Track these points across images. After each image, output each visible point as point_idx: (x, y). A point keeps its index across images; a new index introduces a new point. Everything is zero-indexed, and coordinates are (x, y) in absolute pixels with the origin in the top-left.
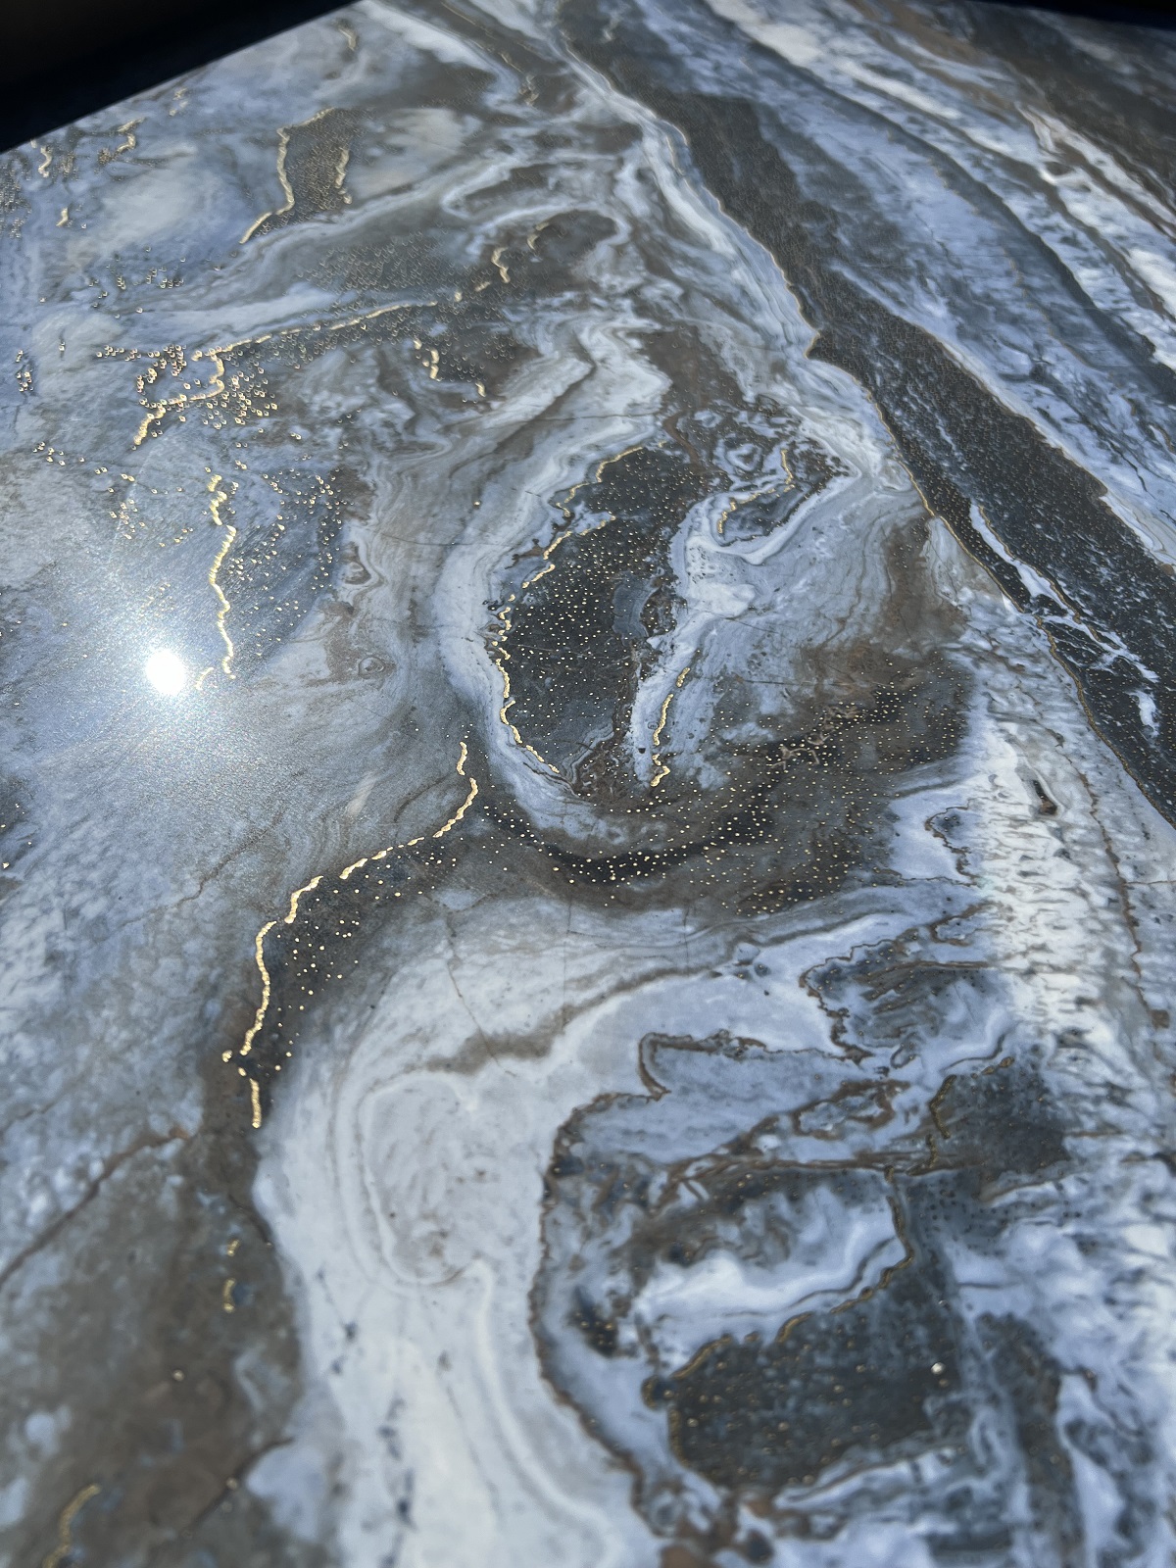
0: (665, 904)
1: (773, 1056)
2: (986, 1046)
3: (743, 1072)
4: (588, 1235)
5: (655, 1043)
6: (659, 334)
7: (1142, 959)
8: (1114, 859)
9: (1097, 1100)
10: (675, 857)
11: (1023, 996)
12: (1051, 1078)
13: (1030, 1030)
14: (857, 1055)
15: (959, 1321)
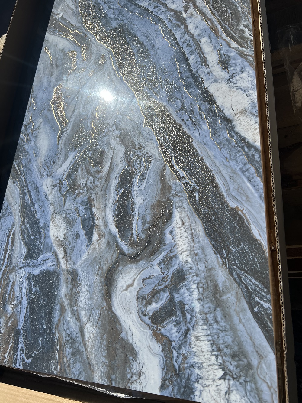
0: (141, 260)
1: (155, 277)
2: (177, 267)
3: (152, 280)
4: (141, 305)
5: (144, 280)
6: (121, 134)
7: (195, 246)
8: (192, 229)
9: (189, 270)
10: (141, 252)
11: (181, 257)
12: (184, 269)
13: (182, 262)
14: (163, 273)
15: (175, 302)
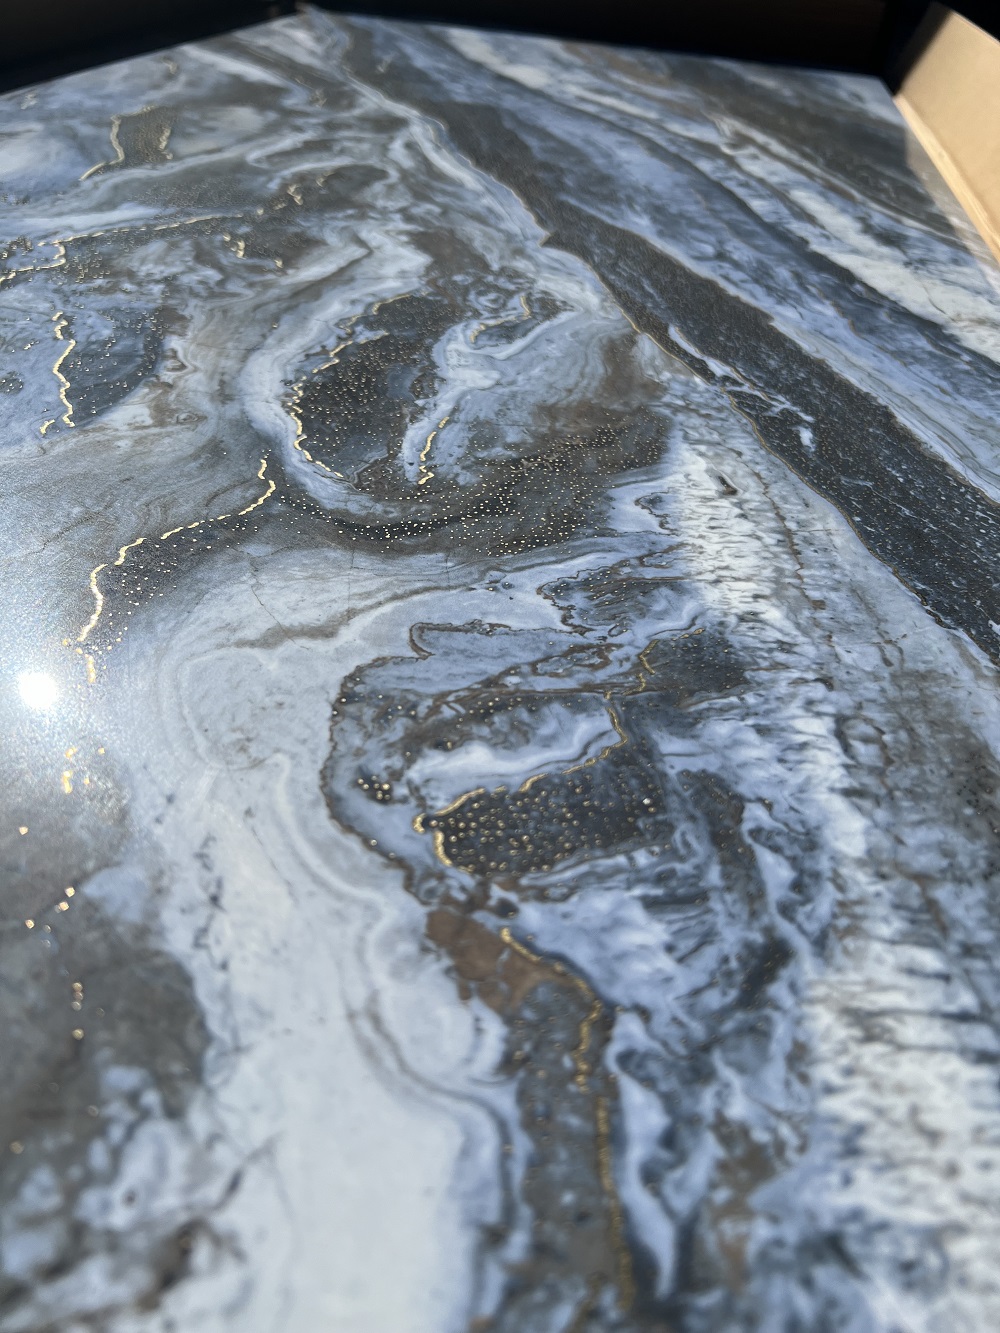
0: (431, 548)
1: (516, 633)
2: (684, 622)
3: (493, 643)
4: (368, 736)
5: (423, 628)
6: (422, 233)
7: (802, 572)
8: (783, 519)
9: (770, 651)
10: (438, 525)
11: (710, 594)
12: (733, 639)
13: (717, 613)
14: (581, 630)
15: (664, 775)
